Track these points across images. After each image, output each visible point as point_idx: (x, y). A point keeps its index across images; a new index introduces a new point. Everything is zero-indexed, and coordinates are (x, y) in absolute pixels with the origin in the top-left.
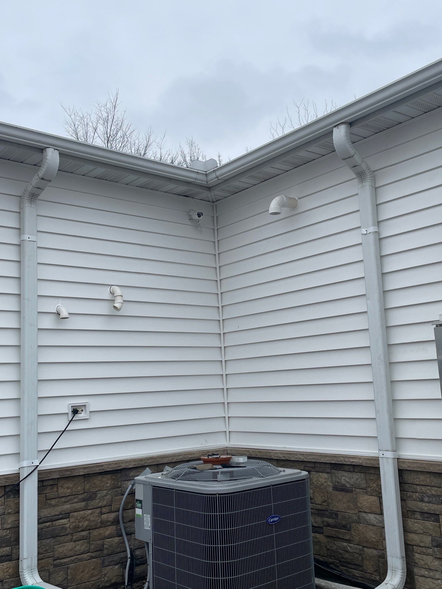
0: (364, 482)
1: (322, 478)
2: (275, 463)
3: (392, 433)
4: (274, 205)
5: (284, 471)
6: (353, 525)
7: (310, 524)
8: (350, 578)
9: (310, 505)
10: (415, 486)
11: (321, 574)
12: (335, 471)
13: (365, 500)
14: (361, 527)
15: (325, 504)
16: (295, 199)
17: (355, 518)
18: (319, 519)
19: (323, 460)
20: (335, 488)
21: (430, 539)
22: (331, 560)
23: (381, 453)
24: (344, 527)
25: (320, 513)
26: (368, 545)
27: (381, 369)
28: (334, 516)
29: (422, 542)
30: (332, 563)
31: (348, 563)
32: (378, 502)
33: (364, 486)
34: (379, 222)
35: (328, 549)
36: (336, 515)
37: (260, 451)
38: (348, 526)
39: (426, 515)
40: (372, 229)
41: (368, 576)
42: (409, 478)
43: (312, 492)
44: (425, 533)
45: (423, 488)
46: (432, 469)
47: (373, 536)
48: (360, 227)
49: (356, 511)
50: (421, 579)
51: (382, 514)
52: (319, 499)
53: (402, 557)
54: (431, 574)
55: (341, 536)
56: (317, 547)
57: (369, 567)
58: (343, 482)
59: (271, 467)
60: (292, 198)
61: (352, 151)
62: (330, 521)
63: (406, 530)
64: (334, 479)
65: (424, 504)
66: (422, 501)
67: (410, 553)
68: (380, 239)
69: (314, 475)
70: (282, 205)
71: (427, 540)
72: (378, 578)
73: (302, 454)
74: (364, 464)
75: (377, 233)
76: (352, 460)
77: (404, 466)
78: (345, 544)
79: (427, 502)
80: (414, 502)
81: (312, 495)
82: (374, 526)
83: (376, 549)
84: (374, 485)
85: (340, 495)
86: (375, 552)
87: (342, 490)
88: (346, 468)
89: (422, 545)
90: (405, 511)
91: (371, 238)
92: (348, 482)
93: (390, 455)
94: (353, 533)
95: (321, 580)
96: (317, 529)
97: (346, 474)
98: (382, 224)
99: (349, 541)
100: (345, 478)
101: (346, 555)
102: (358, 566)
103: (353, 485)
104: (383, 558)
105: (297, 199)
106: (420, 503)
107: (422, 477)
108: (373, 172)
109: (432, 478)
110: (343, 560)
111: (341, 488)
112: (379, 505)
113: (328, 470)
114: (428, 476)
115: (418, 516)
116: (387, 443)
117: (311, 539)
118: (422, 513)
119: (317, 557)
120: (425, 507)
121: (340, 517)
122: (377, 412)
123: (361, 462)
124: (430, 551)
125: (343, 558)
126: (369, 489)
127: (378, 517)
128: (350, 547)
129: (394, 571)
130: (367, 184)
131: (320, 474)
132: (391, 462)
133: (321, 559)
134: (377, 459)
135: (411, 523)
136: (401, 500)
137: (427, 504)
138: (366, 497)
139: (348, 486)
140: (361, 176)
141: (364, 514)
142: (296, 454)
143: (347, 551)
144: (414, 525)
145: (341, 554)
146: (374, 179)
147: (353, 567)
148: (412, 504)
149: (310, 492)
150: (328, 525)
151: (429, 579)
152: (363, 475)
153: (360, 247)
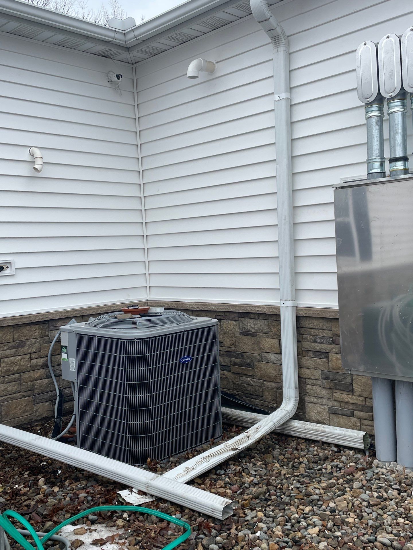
0: (267, 327)
1: (231, 325)
2: (190, 313)
3: (292, 285)
4: (192, 69)
5: (197, 319)
6: (256, 363)
7: (218, 363)
8: (252, 407)
9: (219, 348)
10: (309, 330)
11: (226, 403)
12: (242, 319)
13: (267, 342)
14: (262, 365)
15: (233, 346)
16: (213, 63)
17: (258, 357)
18: (227, 360)
19: (232, 310)
20: (242, 333)
21: (320, 372)
22: (236, 393)
23: (282, 302)
24: (249, 365)
25: (228, 354)
26: (268, 379)
27: (286, 229)
28: (240, 356)
29: (313, 375)
30: (238, 395)
31: (251, 394)
32: (278, 343)
33: (267, 330)
34: (291, 89)
35: (234, 384)
36: (242, 355)
37: (177, 303)
38: (252, 364)
39: (317, 354)
40: (284, 95)
41: (267, 404)
42: (305, 323)
43: (222, 337)
44: (315, 368)
45: (316, 331)
46: (325, 315)
47: (273, 372)
48: (273, 93)
49: (259, 352)
50: (310, 405)
51: (281, 353)
52: (227, 343)
53: (296, 388)
54: (319, 401)
55: (245, 373)
56: (225, 382)
57: (268, 396)
58: (249, 328)
59: (186, 316)
60: (210, 62)
61: (268, 14)
62: (237, 360)
63: (300, 366)
64: (241, 325)
65: (316, 345)
66: (315, 342)
67: (302, 385)
68: (291, 106)
69: (224, 323)
70: (200, 69)
71: (318, 374)
72: (275, 405)
73: (214, 305)
74: (267, 312)
75: (289, 99)
76: (257, 309)
77: (301, 313)
78: (249, 379)
79: (319, 343)
80: (308, 343)
81: (222, 340)
82: (273, 363)
83: (274, 382)
84: (275, 329)
85: (245, 339)
86: (273, 385)
87: (247, 335)
88: (252, 316)
89: (313, 378)
90: (300, 350)
91: (283, 103)
92: (253, 328)
93: (289, 304)
94: (256, 370)
95: (228, 409)
96: (224, 367)
97: (251, 321)
98: (294, 91)
99: (252, 376)
100: (251, 324)
101: (250, 388)
102: (259, 397)
103: (257, 330)
104: (280, 389)
105: (214, 63)
106: (313, 344)
107: (316, 322)
108: (288, 37)
109: (324, 323)
110: (247, 392)
111: (247, 333)
112: (278, 346)
113: (237, 318)
114: (321, 321)
115: (311, 354)
116: (288, 294)
117: (219, 375)
118: (315, 352)
119: (225, 390)
120: (317, 346)
121: (245, 357)
122: (280, 267)
123: (265, 310)
124: (319, 382)
125: (247, 390)
126: (271, 334)
127: (277, 356)
128: (253, 381)
129: (288, 399)
130: (282, 49)
131: (230, 322)
132: (290, 309)
133: (228, 392)
134: (278, 308)
135: (304, 360)
136: (298, 341)
137: (319, 345)
138: (268, 340)
139: (253, 331)
140: (276, 40)
141: (265, 354)
142: (209, 305)
143: (250, 385)
144: (308, 361)
145: (245, 387)
146: (288, 45)
147: (255, 397)
148: (306, 345)
149: (219, 337)
150: (235, 364)
151: (317, 405)
152: (266, 321)
153: (272, 114)
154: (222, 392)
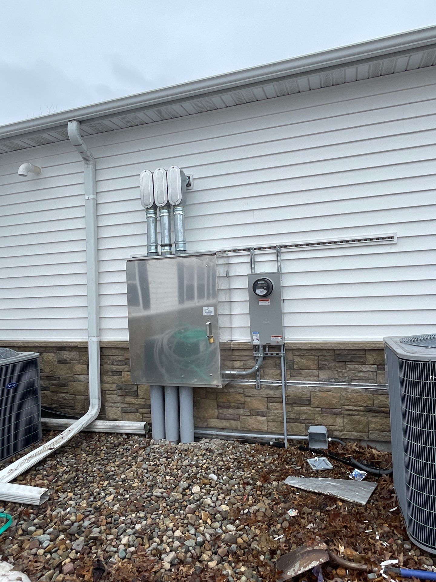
0: (78, 357)
1: (51, 357)
2: (17, 349)
3: (97, 326)
4: (22, 169)
5: (22, 354)
6: (70, 383)
7: (39, 386)
8: (66, 415)
9: (40, 374)
10: (109, 357)
11: (45, 415)
12: (59, 351)
13: (78, 368)
14: (75, 384)
15: (52, 372)
16: (39, 167)
17: (71, 379)
18: (47, 382)
19: (51, 345)
20: (59, 362)
21: (116, 385)
22: (54, 406)
23: (90, 338)
24: (64, 385)
25: (48, 378)
26: (79, 394)
27: (93, 287)
28: (58, 379)
29: (111, 388)
30: (55, 407)
31: (65, 406)
32: (86, 368)
33: (78, 359)
34: (97, 193)
35: (52, 400)
36: (59, 378)
37: (6, 342)
38: (67, 384)
39: (114, 372)
40: (92, 197)
41: (77, 411)
42: (106, 352)
43: (43, 365)
44: (113, 383)
45: (114, 357)
46: (120, 346)
47: (82, 388)
48: (84, 194)
49: (72, 375)
50: (109, 409)
51: (88, 374)
52: (47, 370)
53: (99, 398)
54: (115, 405)
55: (61, 391)
56: (45, 399)
57: (79, 406)
58: (65, 358)
59: (13, 351)
60: (37, 167)
61: (81, 142)
62: (55, 382)
63: (102, 382)
64: (58, 357)
65: (114, 366)
66: (113, 364)
67: (103, 395)
68: (97, 204)
69: (45, 355)
70: (28, 170)
71: (115, 386)
72: (83, 412)
73: (37, 342)
74: (79, 346)
75: (95, 200)
76: (71, 344)
77: (103, 345)
78: (64, 395)
79: (116, 365)
80: (108, 366)
81: (43, 368)
82: (83, 382)
83: (83, 395)
84: (85, 358)
85: (62, 366)
86: (83, 397)
87: (63, 363)
88: (67, 349)
89: (111, 389)
90: (102, 371)
91: (91, 202)
92: (67, 357)
93: (95, 339)
94: (69, 388)
95: (46, 419)
96: (44, 388)
97: (66, 353)
99: (66, 393)
100: (66, 355)
101: (65, 402)
102: (72, 407)
103: (71, 359)
104: (87, 400)
105: (40, 168)
106: (111, 366)
107: (114, 351)
108: (95, 159)
109: (120, 351)
110: (62, 405)
111: (64, 362)
112: (86, 369)
113: (55, 351)
114: (117, 350)
115: (110, 373)
116: (94, 331)
117: (40, 395)
118: (112, 371)
119: (45, 405)
120: (114, 368)
121: (61, 379)
122: (89, 313)
123: (77, 344)
124: (115, 392)
125: (62, 403)
126: (81, 361)
127: (85, 376)
128: (67, 396)
129: (93, 406)
130: (91, 166)
131: (50, 354)
132: (96, 343)
133: (48, 406)
134: (87, 343)
135: (105, 378)
136: (101, 365)
137: (116, 366)
138: (79, 365)
139: (68, 360)
140: (86, 159)
141: (77, 376)
142: (33, 343)
143: (65, 399)
144: (107, 378)
145: (61, 401)
146: (95, 164)
147: (68, 408)
148: (107, 367)
149: (40, 366)
150: (53, 385)
151: (113, 408)
152: (78, 353)
153: (83, 208)
154: (42, 407)
